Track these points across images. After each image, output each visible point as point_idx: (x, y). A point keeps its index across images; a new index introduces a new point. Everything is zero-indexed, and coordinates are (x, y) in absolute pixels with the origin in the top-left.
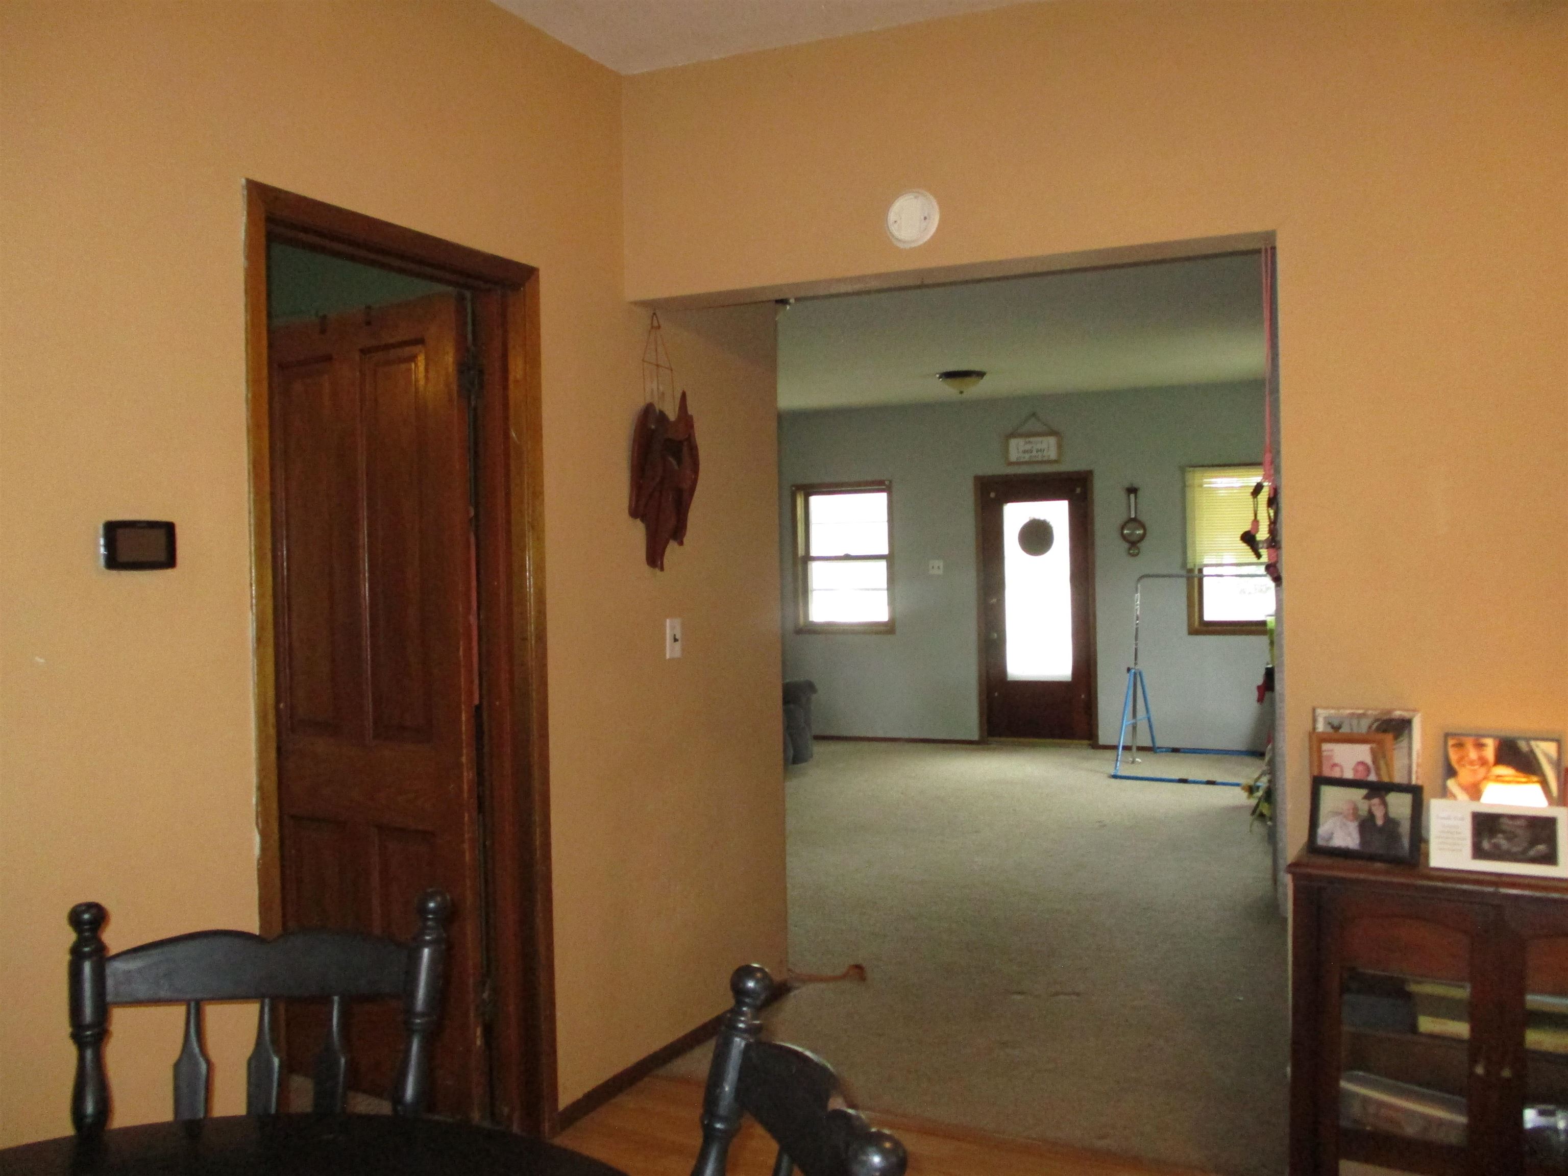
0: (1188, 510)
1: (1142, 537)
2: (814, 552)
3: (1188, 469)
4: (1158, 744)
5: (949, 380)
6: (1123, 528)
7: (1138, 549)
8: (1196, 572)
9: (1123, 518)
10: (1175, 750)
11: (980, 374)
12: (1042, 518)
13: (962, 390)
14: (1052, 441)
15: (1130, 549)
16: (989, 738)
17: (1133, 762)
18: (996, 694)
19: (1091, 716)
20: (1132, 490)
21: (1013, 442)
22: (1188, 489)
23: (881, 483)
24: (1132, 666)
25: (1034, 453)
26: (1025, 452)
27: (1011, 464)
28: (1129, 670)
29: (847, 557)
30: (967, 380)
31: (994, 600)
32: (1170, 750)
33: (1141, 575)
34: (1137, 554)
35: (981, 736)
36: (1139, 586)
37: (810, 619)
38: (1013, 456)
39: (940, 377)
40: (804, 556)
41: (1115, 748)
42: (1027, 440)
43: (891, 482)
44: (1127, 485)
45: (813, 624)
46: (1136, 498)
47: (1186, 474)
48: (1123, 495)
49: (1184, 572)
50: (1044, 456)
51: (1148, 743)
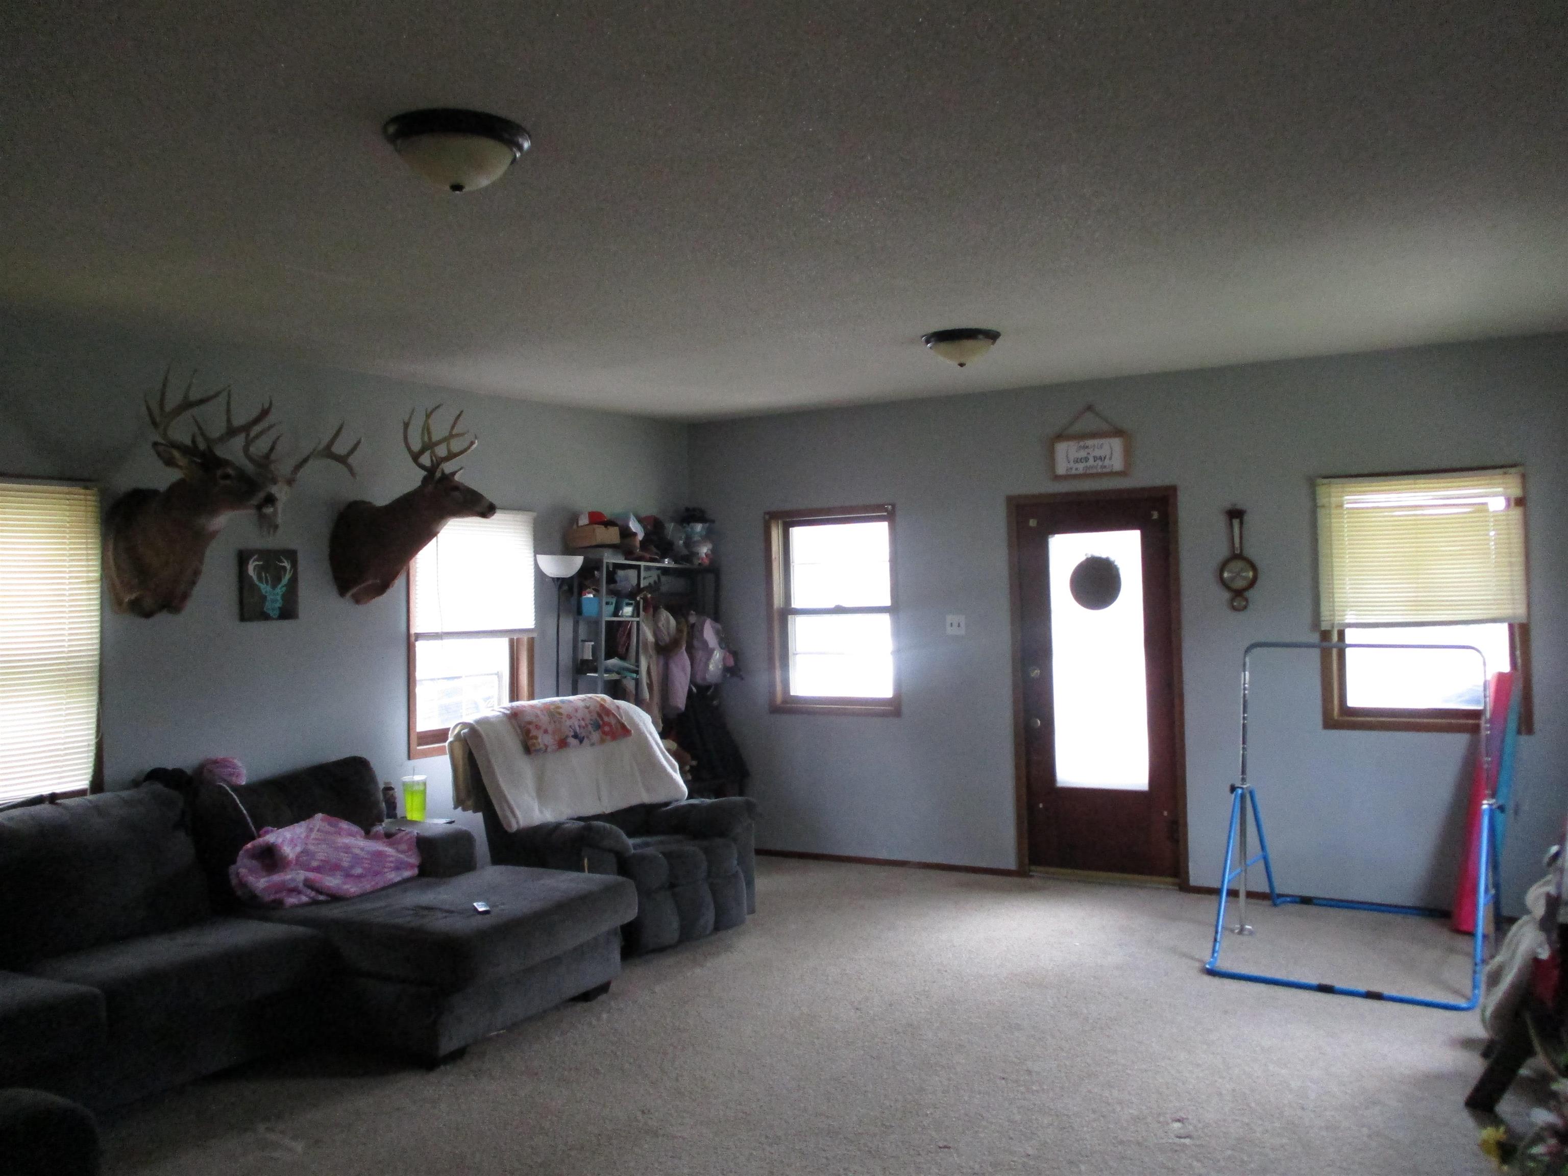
0: (1321, 541)
1: (1252, 583)
2: (796, 604)
3: (1320, 481)
4: (1278, 890)
5: (943, 346)
6: (1222, 571)
7: (1247, 600)
8: (1335, 637)
9: (1223, 551)
10: (1306, 901)
11: (992, 336)
12: (1104, 556)
13: (962, 361)
14: (1116, 444)
15: (1232, 600)
16: (1033, 868)
17: (1242, 931)
18: (1041, 806)
19: (1177, 841)
20: (1235, 514)
21: (1062, 448)
22: (1321, 513)
23: (880, 507)
24: (1238, 784)
25: (1091, 462)
26: (1077, 461)
27: (1057, 478)
28: (1233, 789)
29: (839, 610)
30: (968, 344)
31: (1036, 673)
32: (1298, 900)
33: (1253, 642)
34: (1245, 607)
35: (1020, 863)
36: (1247, 660)
37: (792, 693)
38: (1061, 470)
39: (927, 342)
40: (782, 609)
41: (1216, 892)
42: (1082, 443)
43: (893, 506)
44: (1228, 506)
45: (797, 699)
46: (1241, 523)
47: (1317, 488)
48: (1221, 522)
49: (1315, 638)
50: (1105, 467)
51: (1264, 888)
